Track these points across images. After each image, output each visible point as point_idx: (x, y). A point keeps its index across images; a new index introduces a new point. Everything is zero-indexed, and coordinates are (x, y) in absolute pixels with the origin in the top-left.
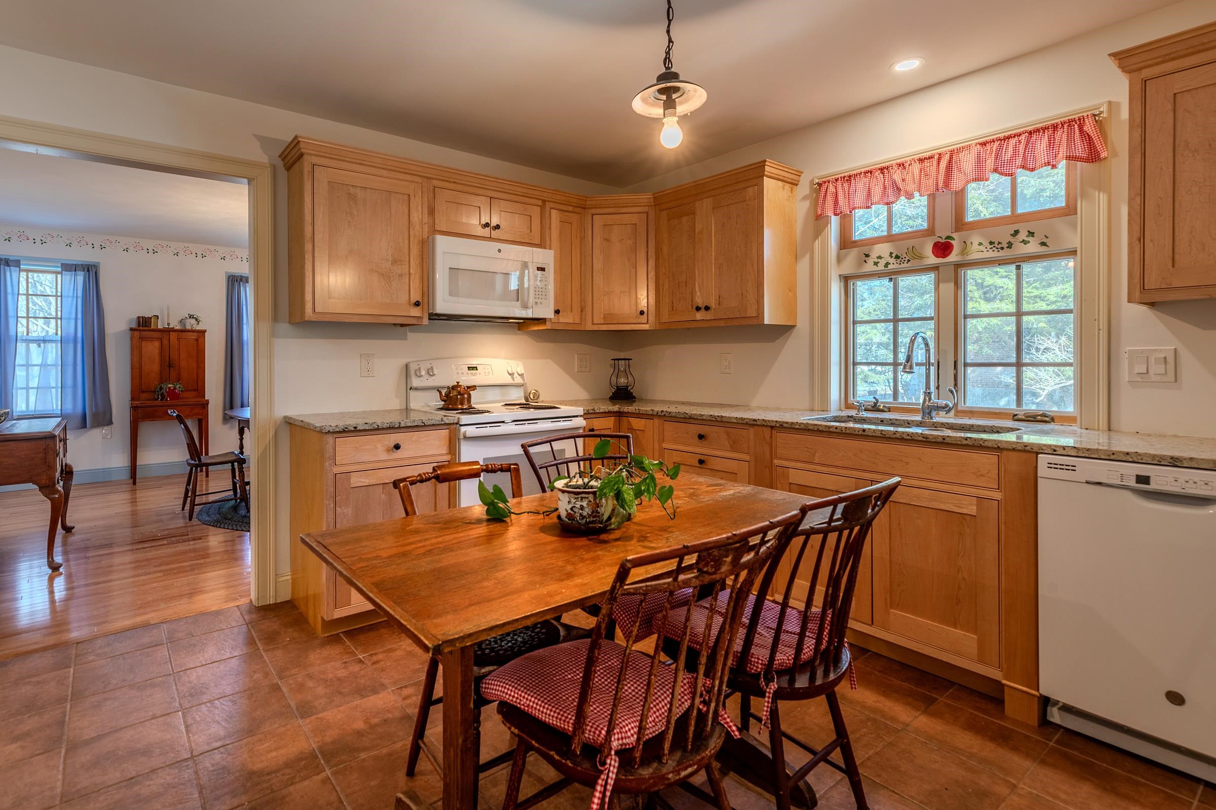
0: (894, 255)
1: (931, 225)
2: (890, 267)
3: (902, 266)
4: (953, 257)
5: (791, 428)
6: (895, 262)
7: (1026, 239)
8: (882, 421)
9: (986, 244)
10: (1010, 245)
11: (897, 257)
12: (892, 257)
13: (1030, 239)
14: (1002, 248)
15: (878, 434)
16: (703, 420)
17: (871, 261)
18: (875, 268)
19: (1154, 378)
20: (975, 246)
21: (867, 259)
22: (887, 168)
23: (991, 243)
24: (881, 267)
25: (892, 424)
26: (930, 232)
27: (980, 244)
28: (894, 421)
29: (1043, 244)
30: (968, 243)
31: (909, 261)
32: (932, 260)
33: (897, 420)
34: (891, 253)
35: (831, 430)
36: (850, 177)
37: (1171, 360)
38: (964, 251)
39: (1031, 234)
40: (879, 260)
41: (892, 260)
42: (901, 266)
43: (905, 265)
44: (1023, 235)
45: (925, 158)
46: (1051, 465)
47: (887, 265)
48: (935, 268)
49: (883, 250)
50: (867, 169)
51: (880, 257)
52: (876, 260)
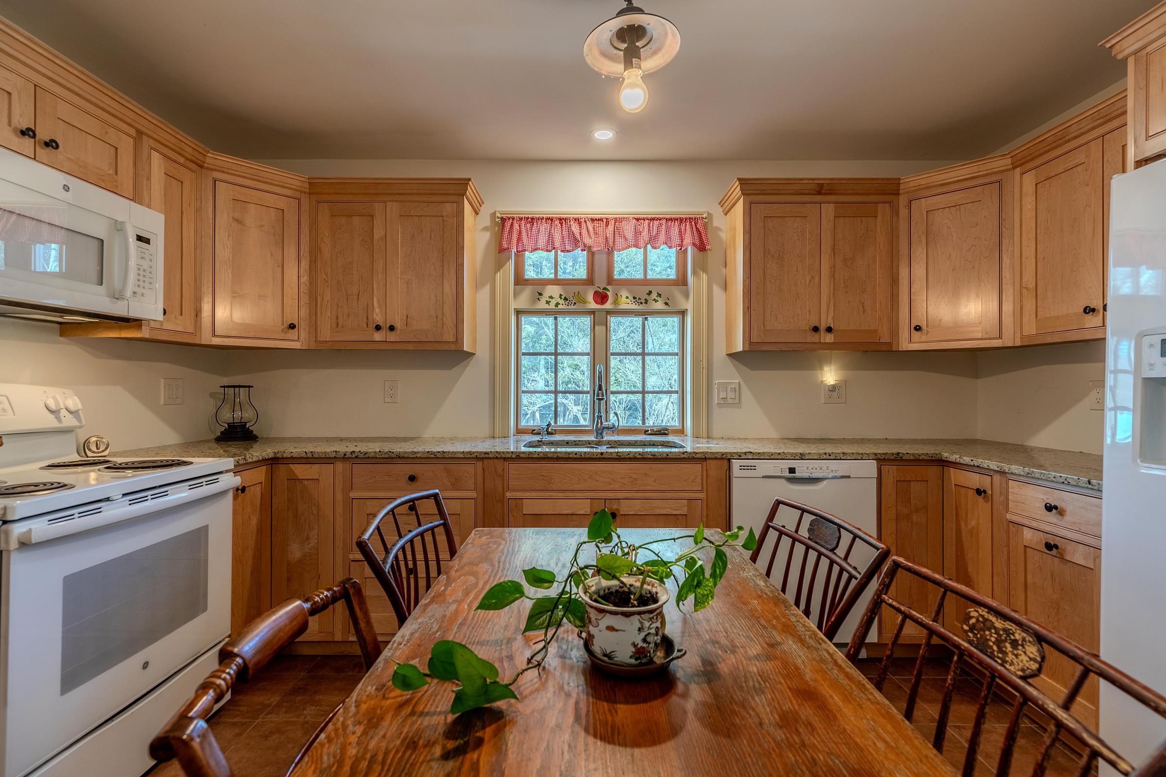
0: (563, 297)
1: (590, 276)
2: (560, 307)
3: (570, 307)
4: (608, 305)
5: (529, 458)
6: (564, 304)
7: (656, 298)
8: (567, 443)
9: (631, 298)
10: (646, 302)
11: (566, 299)
12: (561, 298)
13: (658, 299)
14: (641, 303)
16: (416, 458)
17: (544, 299)
18: (547, 306)
19: (730, 401)
20: (624, 299)
21: (540, 297)
22: (565, 219)
23: (634, 298)
24: (552, 306)
25: (576, 445)
26: (590, 281)
27: (627, 298)
28: (577, 443)
29: (666, 304)
30: (619, 296)
31: (575, 303)
32: (593, 305)
33: (580, 441)
34: (561, 295)
36: (532, 219)
37: (737, 389)
38: (616, 302)
39: (659, 295)
40: (551, 300)
41: (561, 301)
42: (568, 307)
43: (572, 307)
44: (654, 295)
45: (596, 219)
47: (557, 304)
48: (592, 312)
49: (553, 291)
50: (548, 216)
51: (551, 297)
52: (548, 299)
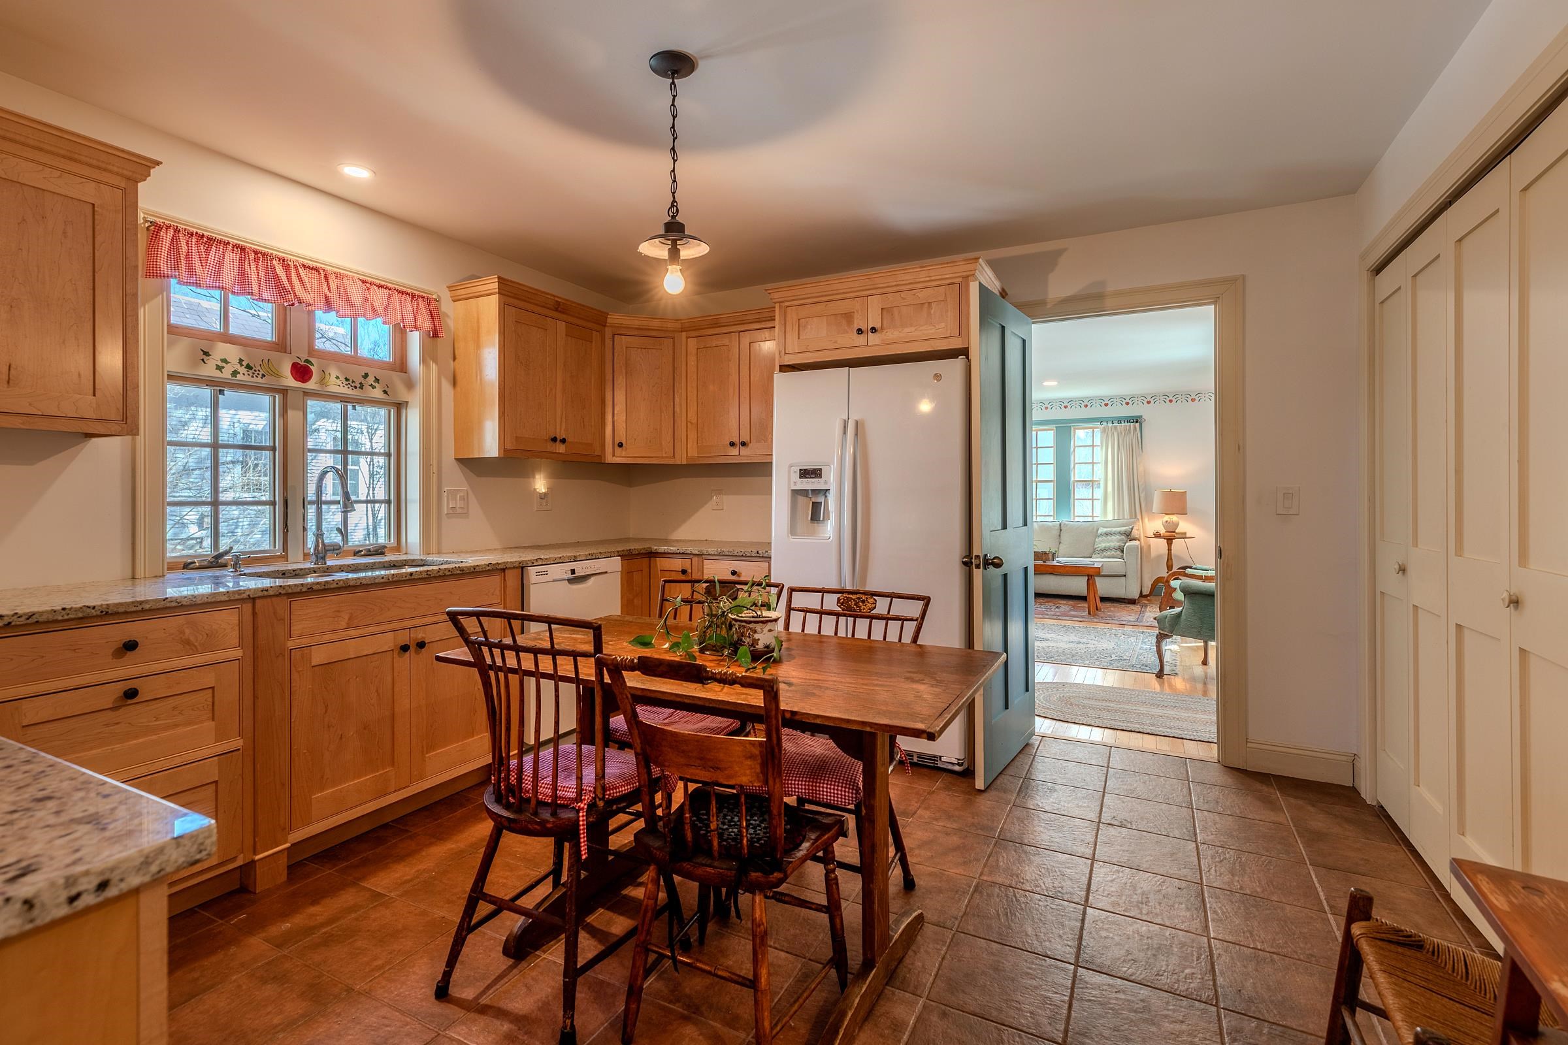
0: (245, 363)
1: (281, 339)
2: (239, 377)
3: (255, 379)
4: (311, 385)
6: (246, 373)
7: (373, 384)
8: (284, 574)
9: (342, 378)
10: (362, 387)
11: (249, 367)
12: (242, 365)
13: (376, 384)
14: (356, 387)
15: (424, 575)
17: (212, 363)
18: (217, 374)
19: (459, 511)
20: (333, 379)
21: (205, 358)
23: (347, 380)
24: (226, 374)
26: (281, 345)
27: (337, 378)
28: (297, 572)
29: (385, 392)
30: (327, 374)
31: (263, 376)
32: (290, 381)
34: (241, 361)
35: (377, 581)
37: (466, 497)
38: (322, 381)
39: (377, 380)
40: (224, 365)
41: (242, 370)
42: (252, 380)
43: (259, 380)
44: (371, 380)
46: (539, 574)
47: (235, 373)
48: (284, 391)
49: (229, 352)
51: (225, 361)
52: (220, 363)
